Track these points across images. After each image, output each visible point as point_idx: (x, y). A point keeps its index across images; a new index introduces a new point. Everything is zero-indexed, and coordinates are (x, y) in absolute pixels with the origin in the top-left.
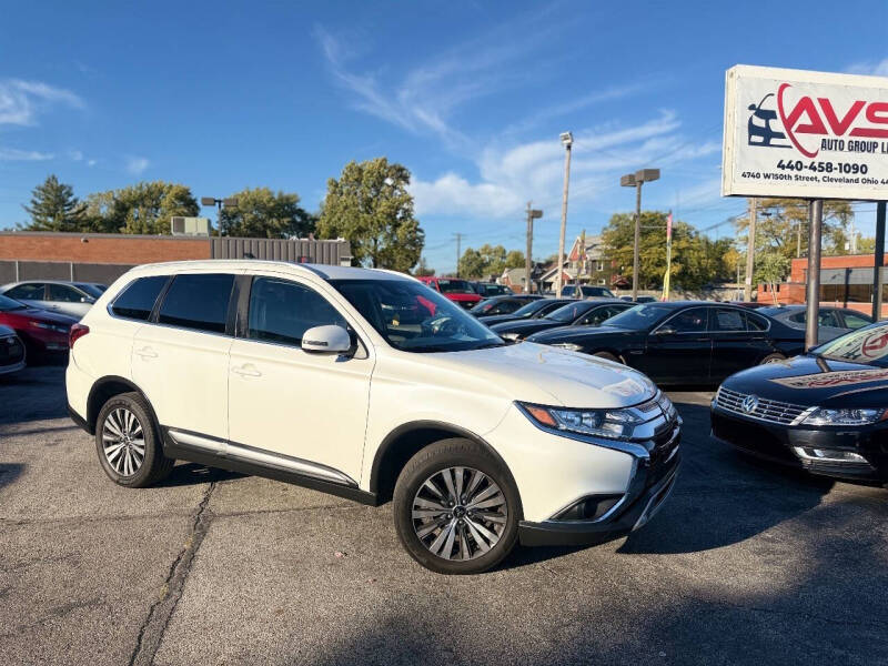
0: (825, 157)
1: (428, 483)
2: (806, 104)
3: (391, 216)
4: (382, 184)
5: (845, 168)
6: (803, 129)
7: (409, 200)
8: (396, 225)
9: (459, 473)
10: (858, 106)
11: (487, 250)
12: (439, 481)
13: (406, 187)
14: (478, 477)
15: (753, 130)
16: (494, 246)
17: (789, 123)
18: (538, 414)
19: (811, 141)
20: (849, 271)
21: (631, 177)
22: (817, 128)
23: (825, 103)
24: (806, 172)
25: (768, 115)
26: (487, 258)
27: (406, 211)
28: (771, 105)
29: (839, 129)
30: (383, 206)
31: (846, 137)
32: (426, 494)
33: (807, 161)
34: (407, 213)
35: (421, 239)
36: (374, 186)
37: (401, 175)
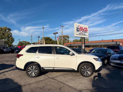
0: (83, 33)
1: (83, 68)
2: (81, 28)
3: (8, 36)
4: (6, 31)
5: (84, 34)
6: (81, 30)
7: (11, 34)
8: (9, 37)
9: (86, 66)
10: (85, 28)
11: (23, 41)
12: (84, 67)
13: (10, 32)
14: (88, 66)
15: (77, 30)
16: (24, 41)
17: (80, 29)
18: (96, 59)
19: (81, 31)
20: (71, 44)
21: (54, 33)
22: (82, 30)
23: (82, 27)
24: (81, 34)
25: (78, 28)
26: (23, 43)
27: (10, 35)
28: (78, 27)
29: (83, 30)
30: (7, 34)
31: (84, 31)
32: (83, 69)
33: (81, 33)
34: (11, 36)
35: (14, 40)
36: (5, 31)
37: (10, 30)
